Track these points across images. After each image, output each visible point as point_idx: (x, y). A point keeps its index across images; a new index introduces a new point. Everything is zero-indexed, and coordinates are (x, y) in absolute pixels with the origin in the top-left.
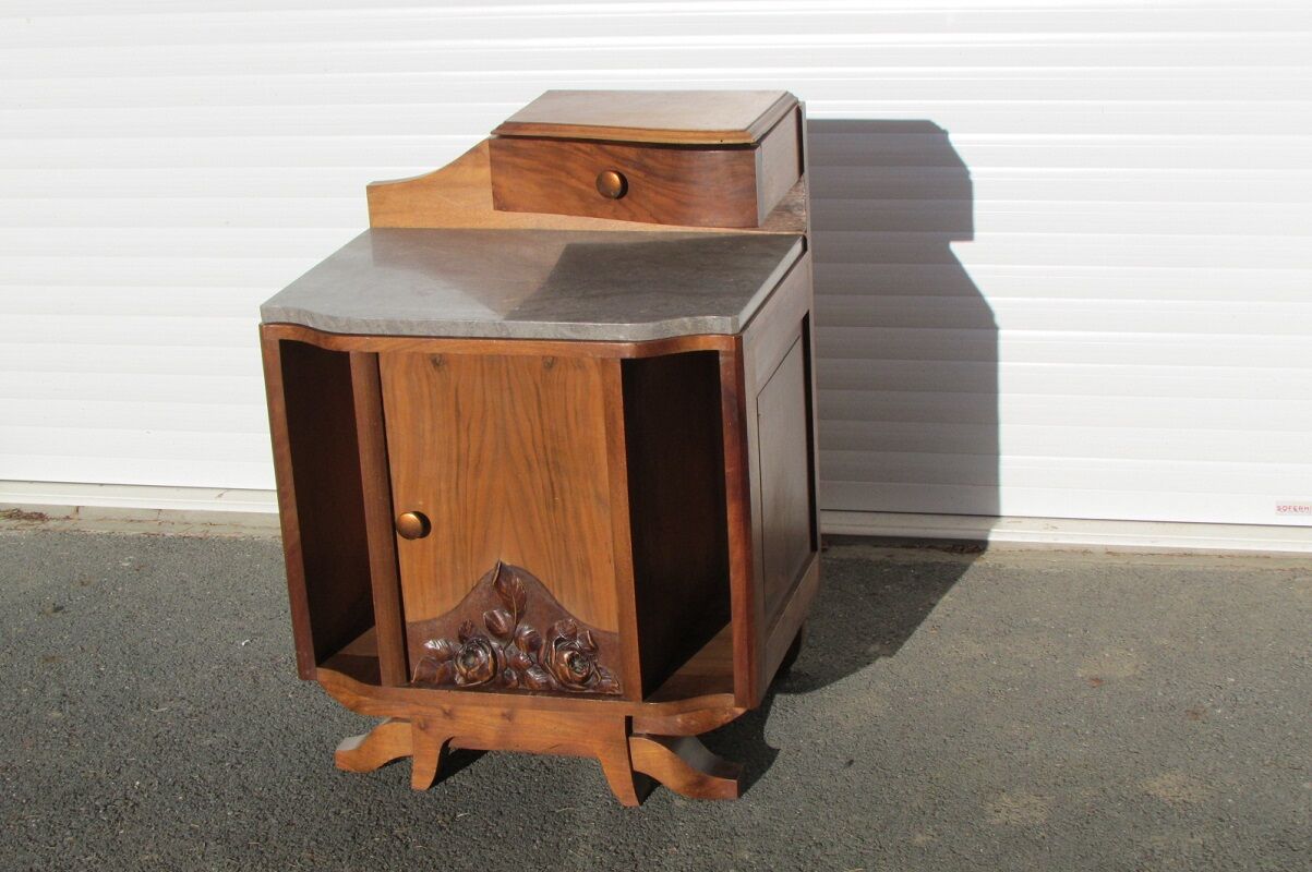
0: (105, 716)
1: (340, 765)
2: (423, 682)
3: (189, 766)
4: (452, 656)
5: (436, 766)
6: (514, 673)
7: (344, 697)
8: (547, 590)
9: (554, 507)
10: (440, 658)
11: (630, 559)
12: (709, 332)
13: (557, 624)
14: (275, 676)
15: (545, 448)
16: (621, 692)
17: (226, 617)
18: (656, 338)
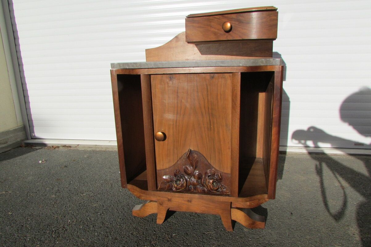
0: (67, 197)
1: (134, 214)
2: (162, 190)
3: (87, 214)
4: (172, 181)
5: (165, 216)
6: (192, 187)
7: (135, 194)
8: (206, 159)
9: (210, 129)
10: (167, 181)
11: (238, 147)
12: (271, 65)
13: (208, 170)
14: (117, 184)
15: (208, 108)
16: (230, 194)
17: (107, 168)
18: (253, 65)
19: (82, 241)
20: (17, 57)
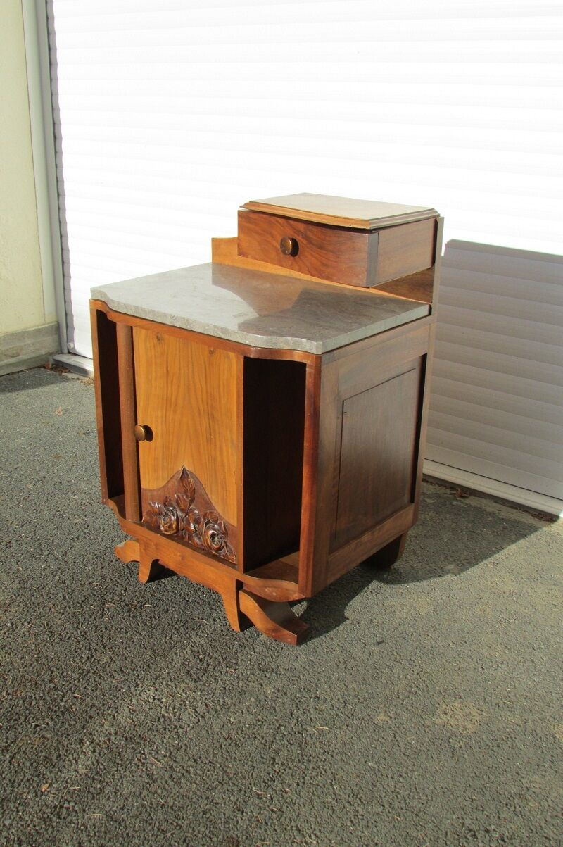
1: (116, 554)
2: (146, 525)
4: (159, 513)
5: (149, 572)
6: (187, 534)
8: (205, 491)
9: (210, 442)
10: (155, 513)
12: (303, 349)
13: (208, 512)
16: (237, 563)
19: (18, 569)
20: (57, 178)
